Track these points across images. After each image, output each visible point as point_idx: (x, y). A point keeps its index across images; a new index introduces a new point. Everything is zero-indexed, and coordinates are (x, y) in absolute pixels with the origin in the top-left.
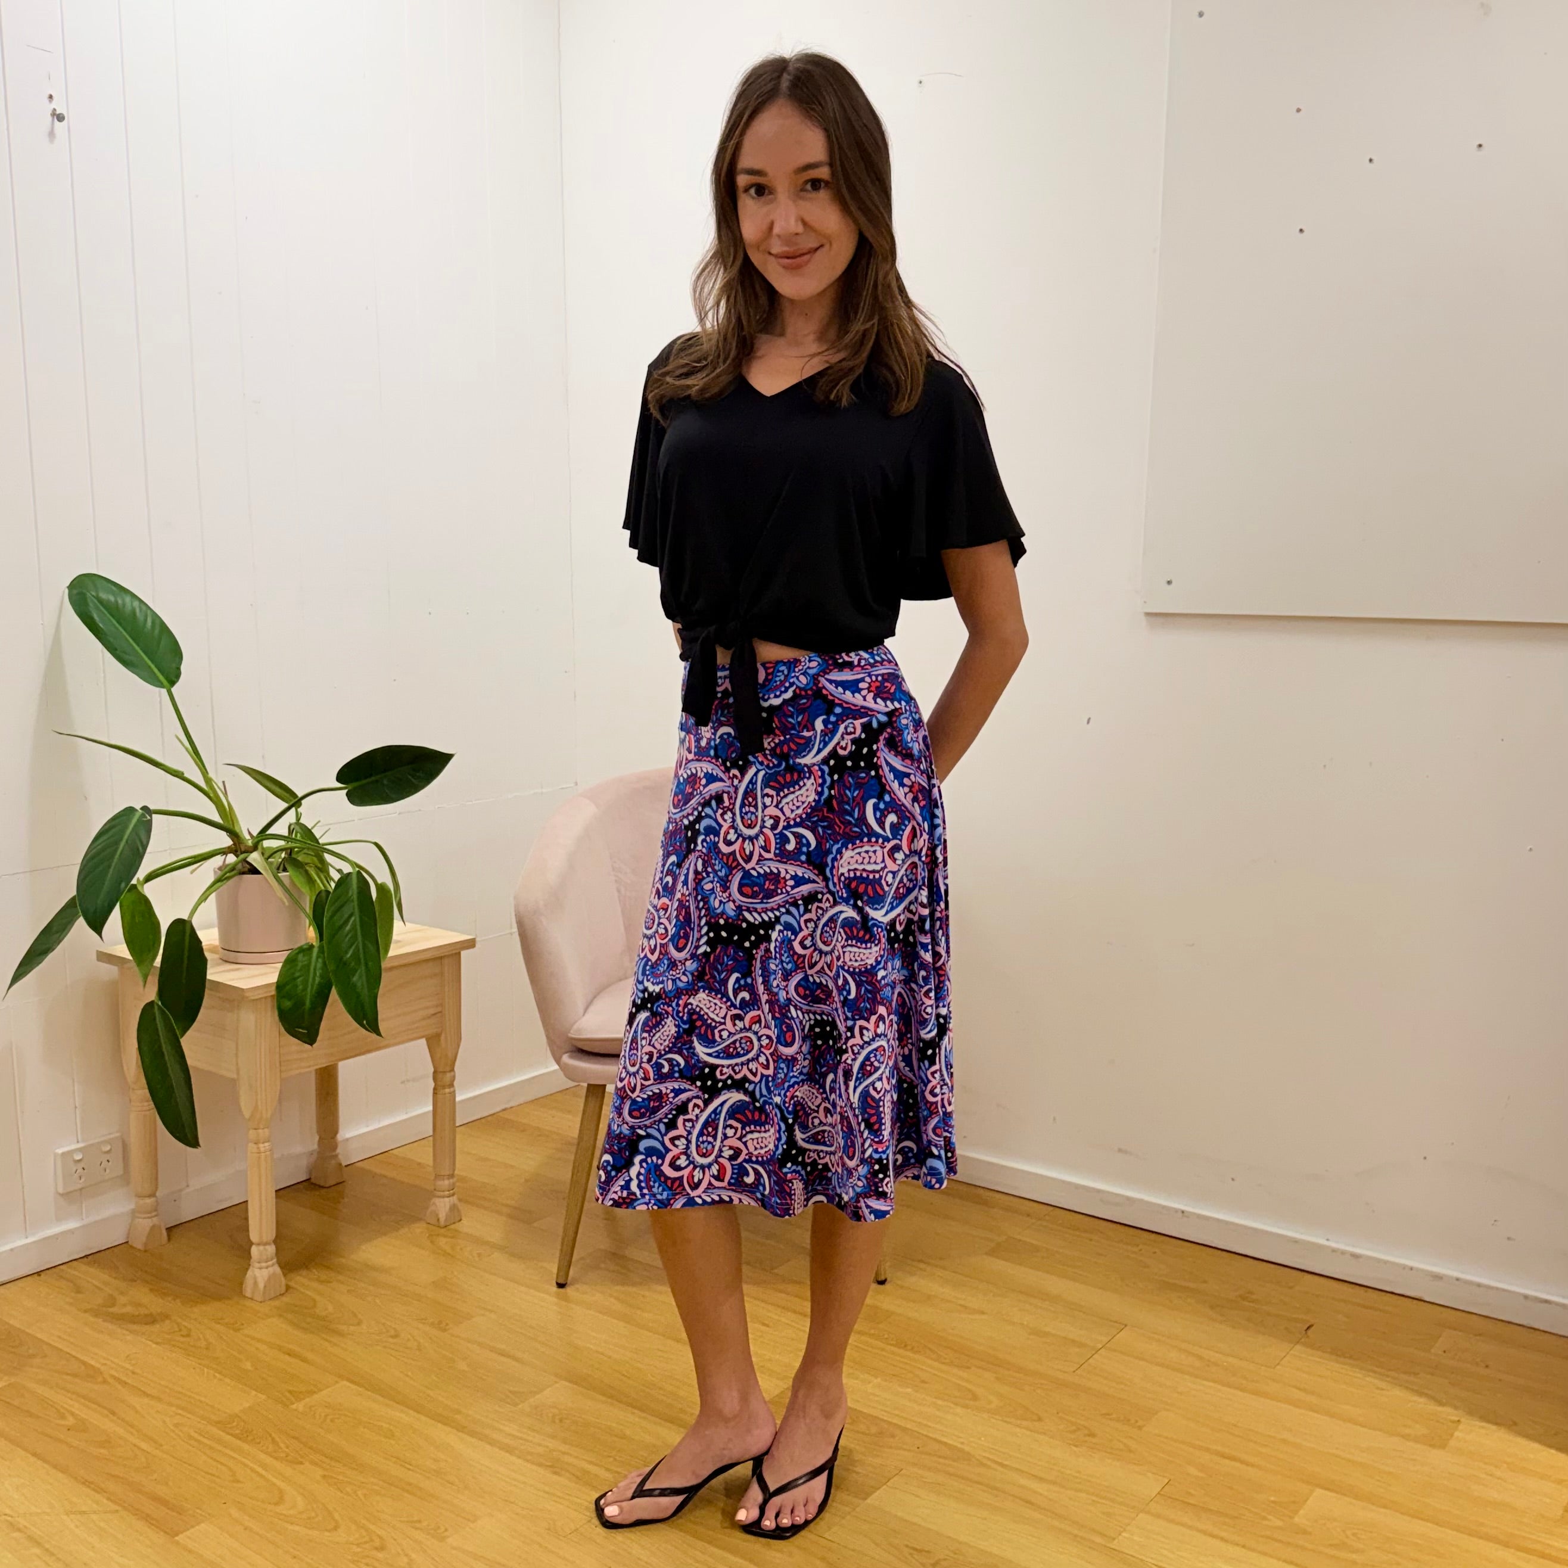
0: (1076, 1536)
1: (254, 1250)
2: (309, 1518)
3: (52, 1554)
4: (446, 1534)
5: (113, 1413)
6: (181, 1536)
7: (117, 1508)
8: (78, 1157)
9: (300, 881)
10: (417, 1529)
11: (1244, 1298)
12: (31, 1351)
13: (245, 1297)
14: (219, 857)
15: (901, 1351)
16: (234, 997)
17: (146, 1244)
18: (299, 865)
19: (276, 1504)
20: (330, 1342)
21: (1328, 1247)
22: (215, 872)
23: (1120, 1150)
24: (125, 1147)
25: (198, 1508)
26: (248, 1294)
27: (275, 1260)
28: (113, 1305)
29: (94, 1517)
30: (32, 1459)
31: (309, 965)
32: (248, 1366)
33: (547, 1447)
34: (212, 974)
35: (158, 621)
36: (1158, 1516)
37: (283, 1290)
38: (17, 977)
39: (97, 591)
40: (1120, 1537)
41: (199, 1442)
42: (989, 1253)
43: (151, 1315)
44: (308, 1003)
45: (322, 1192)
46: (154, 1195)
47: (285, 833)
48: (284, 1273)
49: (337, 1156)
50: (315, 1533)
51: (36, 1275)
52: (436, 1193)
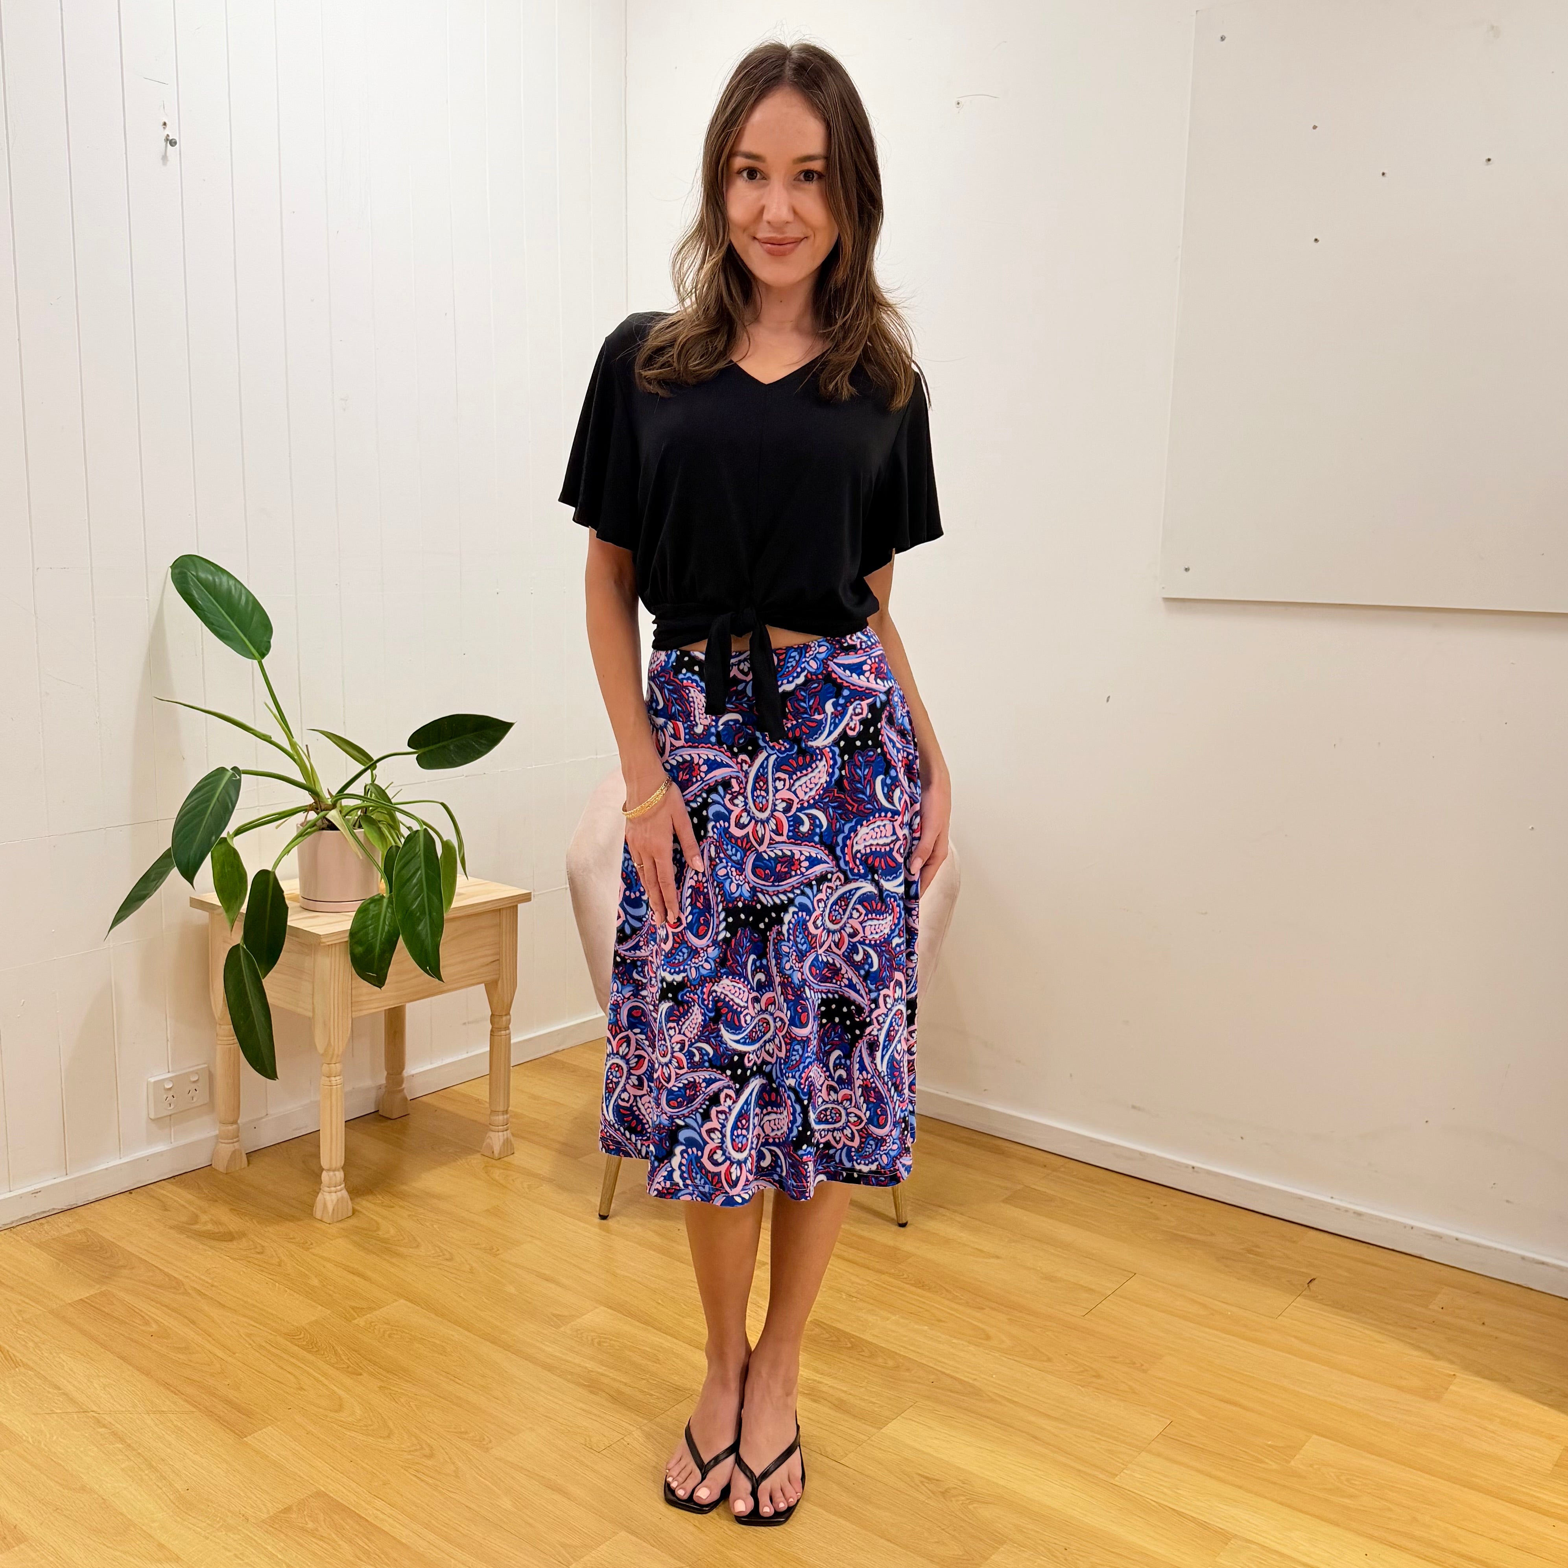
0: (1079, 1471)
1: (325, 1176)
2: (366, 1426)
3: (133, 1450)
4: (490, 1445)
5: (193, 1322)
6: (249, 1437)
7: (193, 1409)
8: (169, 1086)
9: (373, 837)
10: (463, 1439)
12: (121, 1263)
13: (315, 1218)
14: (301, 814)
15: (919, 1291)
16: (312, 942)
17: (227, 1168)
18: (372, 822)
19: (336, 1411)
20: (391, 1263)
21: (1332, 1205)
22: (298, 827)
23: (1134, 1107)
24: (211, 1076)
25: (267, 1413)
26: (318, 1215)
27: (343, 1186)
28: (196, 1223)
29: (172, 1416)
30: (118, 1361)
31: (379, 914)
32: (315, 1282)
33: (586, 1368)
34: (292, 921)
35: (251, 598)
36: (1159, 1455)
37: (350, 1214)
38: (117, 920)
39: (197, 572)
40: (1122, 1474)
41: (269, 1351)
42: (1006, 1201)
43: (230, 1233)
44: (377, 950)
45: (389, 1122)
46: (235, 1122)
47: (361, 793)
48: (351, 1197)
49: (403, 1092)
50: (370, 1439)
51: (127, 1193)
52: (492, 1127)
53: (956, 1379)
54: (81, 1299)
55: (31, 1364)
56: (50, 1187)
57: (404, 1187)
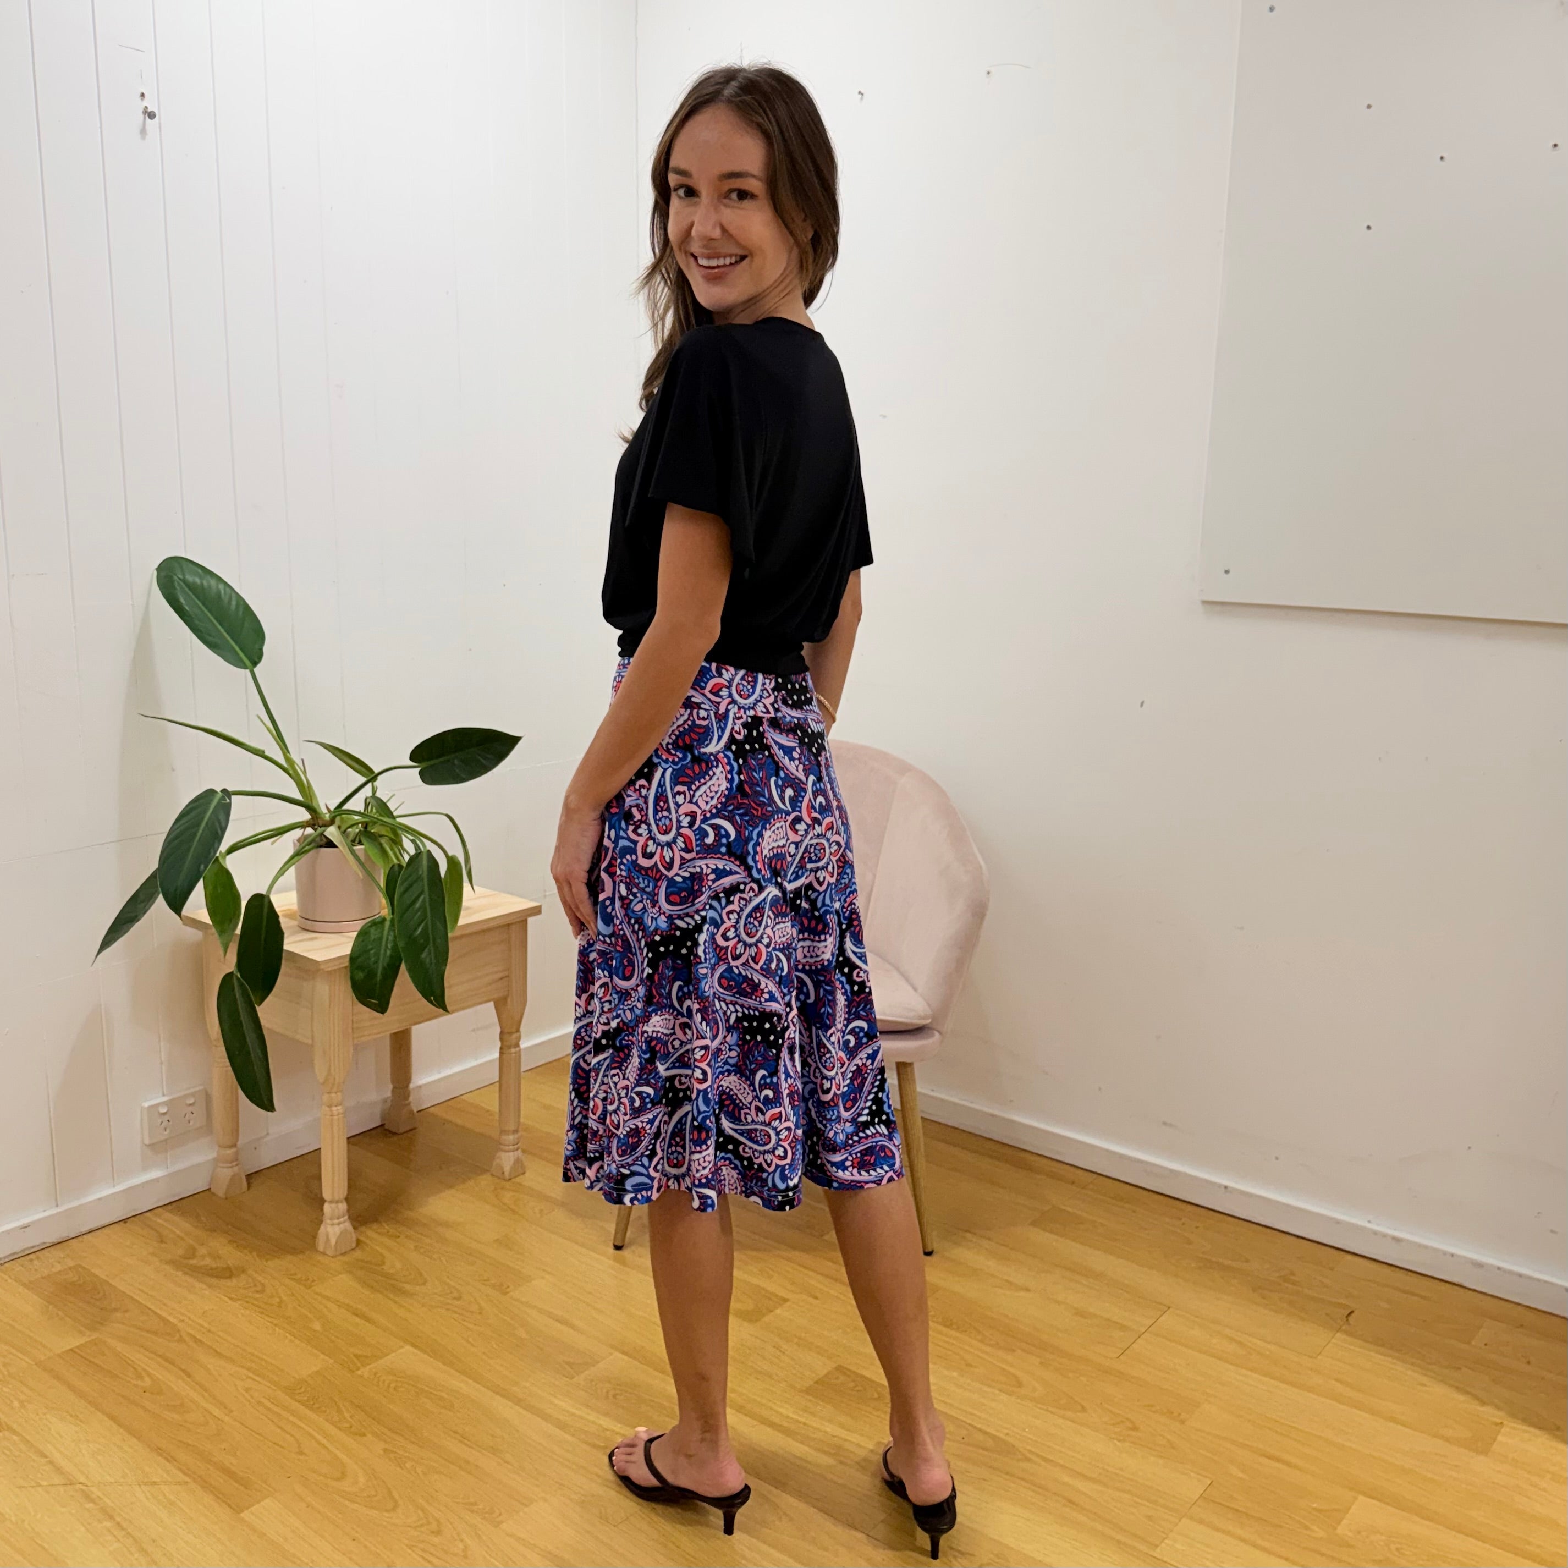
0: (1119, 1542)
1: (327, 1207)
2: (369, 1496)
3: (123, 1529)
4: (501, 1518)
5: (189, 1376)
6: (246, 1512)
7: (187, 1479)
8: (163, 1110)
9: (374, 853)
10: (472, 1511)
11: (1284, 1279)
12: (113, 1305)
13: (317, 1251)
14: (298, 830)
15: (947, 1331)
16: (308, 968)
17: (227, 1192)
18: (374, 838)
19: (338, 1479)
20: (395, 1302)
21: (1370, 1230)
22: (294, 844)
23: (1165, 1123)
24: (208, 1098)
25: (264, 1482)
26: (321, 1248)
27: (346, 1217)
28: (193, 1256)
29: (163, 1487)
30: (109, 1423)
31: (381, 938)
32: (317, 1326)
33: (600, 1426)
34: (288, 944)
35: (241, 603)
36: (1201, 1522)
37: (354, 1245)
38: (106, 944)
39: (184, 574)
40: (1163, 1545)
41: (269, 1409)
42: (1034, 1223)
43: (229, 1268)
44: (379, 976)
45: (395, 1138)
46: (234, 1145)
47: (361, 808)
48: (355, 1228)
49: (409, 1104)
50: (374, 1513)
51: (122, 1222)
52: (502, 1147)
53: (986, 1433)
54: (71, 1350)
55: (15, 1427)
56: (39, 1220)
57: (410, 1214)
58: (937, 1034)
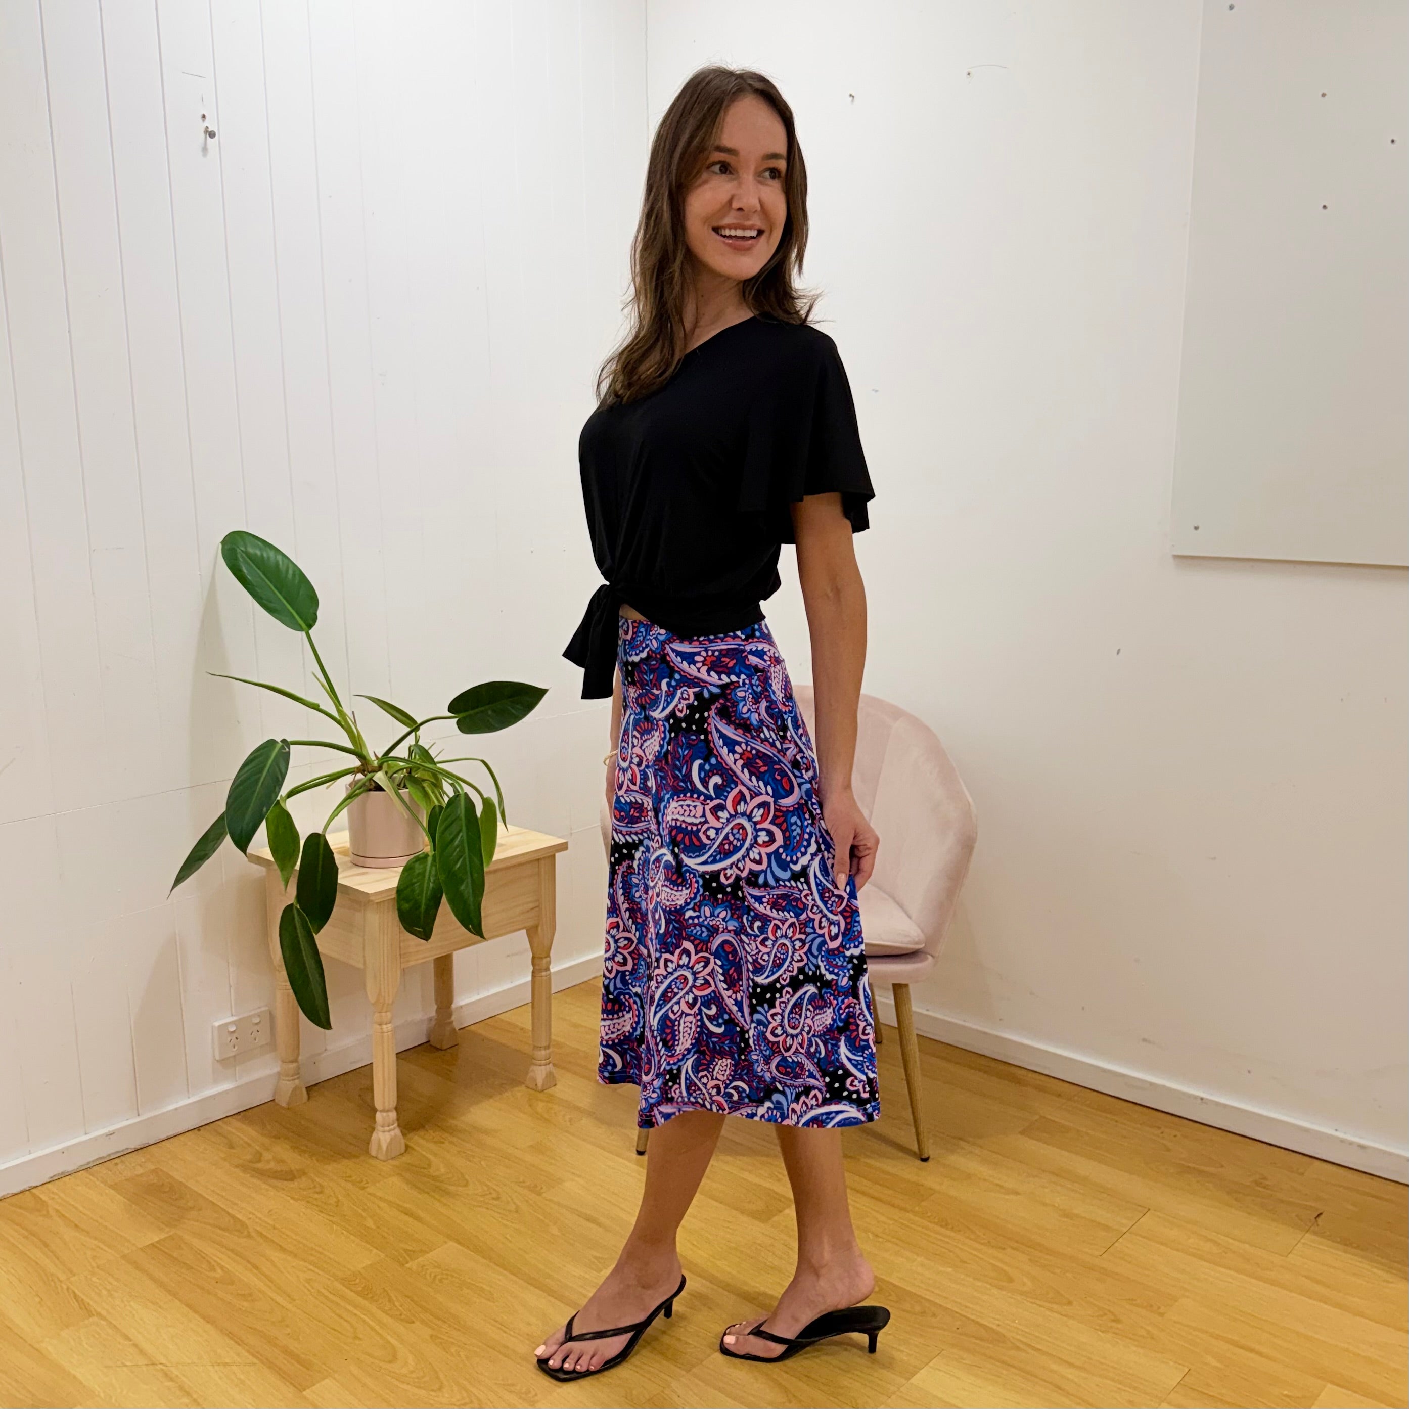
1: (379, 1116)
2: (418, 1378)
4: (536, 1398)
5: (256, 1267)
6: (308, 1391)
7: (255, 1361)
8: (232, 1029)
9: (418, 796)
10: (511, 1392)
11: (1257, 1183)
12: (189, 1204)
13: (370, 1155)
14: (349, 775)
15: (943, 1230)
16: (360, 899)
17: (289, 1104)
18: (417, 782)
19: (390, 1362)
20: (440, 1202)
21: (1337, 1138)
22: (347, 788)
23: (1144, 1040)
24: (272, 1017)
25: (324, 1364)
26: (373, 1152)
27: (396, 1125)
28: (259, 1161)
29: (234, 1368)
30: (186, 1310)
31: (424, 873)
32: (370, 1223)
34: (342, 878)
35: (297, 572)
37: (403, 1150)
38: (179, 880)
39: (246, 548)
41: (326, 1297)
42: (1023, 1132)
43: (291, 1171)
44: (423, 907)
45: (439, 1054)
46: (296, 1060)
47: (405, 755)
48: (404, 1135)
49: (452, 1022)
50: (422, 1392)
51: (196, 1130)
52: (534, 1061)
53: (980, 1325)
54: (152, 1244)
55: (104, 1313)
56: (121, 1129)
57: (454, 1122)
58: (930, 957)
